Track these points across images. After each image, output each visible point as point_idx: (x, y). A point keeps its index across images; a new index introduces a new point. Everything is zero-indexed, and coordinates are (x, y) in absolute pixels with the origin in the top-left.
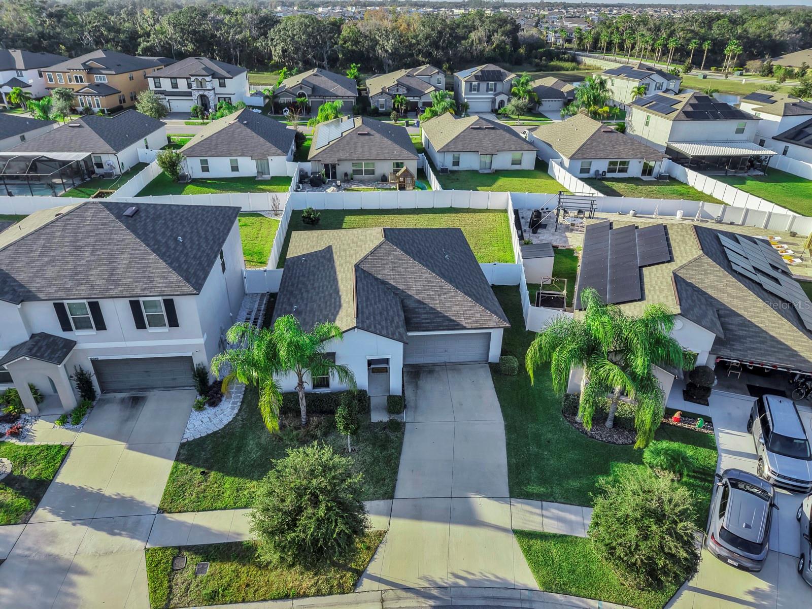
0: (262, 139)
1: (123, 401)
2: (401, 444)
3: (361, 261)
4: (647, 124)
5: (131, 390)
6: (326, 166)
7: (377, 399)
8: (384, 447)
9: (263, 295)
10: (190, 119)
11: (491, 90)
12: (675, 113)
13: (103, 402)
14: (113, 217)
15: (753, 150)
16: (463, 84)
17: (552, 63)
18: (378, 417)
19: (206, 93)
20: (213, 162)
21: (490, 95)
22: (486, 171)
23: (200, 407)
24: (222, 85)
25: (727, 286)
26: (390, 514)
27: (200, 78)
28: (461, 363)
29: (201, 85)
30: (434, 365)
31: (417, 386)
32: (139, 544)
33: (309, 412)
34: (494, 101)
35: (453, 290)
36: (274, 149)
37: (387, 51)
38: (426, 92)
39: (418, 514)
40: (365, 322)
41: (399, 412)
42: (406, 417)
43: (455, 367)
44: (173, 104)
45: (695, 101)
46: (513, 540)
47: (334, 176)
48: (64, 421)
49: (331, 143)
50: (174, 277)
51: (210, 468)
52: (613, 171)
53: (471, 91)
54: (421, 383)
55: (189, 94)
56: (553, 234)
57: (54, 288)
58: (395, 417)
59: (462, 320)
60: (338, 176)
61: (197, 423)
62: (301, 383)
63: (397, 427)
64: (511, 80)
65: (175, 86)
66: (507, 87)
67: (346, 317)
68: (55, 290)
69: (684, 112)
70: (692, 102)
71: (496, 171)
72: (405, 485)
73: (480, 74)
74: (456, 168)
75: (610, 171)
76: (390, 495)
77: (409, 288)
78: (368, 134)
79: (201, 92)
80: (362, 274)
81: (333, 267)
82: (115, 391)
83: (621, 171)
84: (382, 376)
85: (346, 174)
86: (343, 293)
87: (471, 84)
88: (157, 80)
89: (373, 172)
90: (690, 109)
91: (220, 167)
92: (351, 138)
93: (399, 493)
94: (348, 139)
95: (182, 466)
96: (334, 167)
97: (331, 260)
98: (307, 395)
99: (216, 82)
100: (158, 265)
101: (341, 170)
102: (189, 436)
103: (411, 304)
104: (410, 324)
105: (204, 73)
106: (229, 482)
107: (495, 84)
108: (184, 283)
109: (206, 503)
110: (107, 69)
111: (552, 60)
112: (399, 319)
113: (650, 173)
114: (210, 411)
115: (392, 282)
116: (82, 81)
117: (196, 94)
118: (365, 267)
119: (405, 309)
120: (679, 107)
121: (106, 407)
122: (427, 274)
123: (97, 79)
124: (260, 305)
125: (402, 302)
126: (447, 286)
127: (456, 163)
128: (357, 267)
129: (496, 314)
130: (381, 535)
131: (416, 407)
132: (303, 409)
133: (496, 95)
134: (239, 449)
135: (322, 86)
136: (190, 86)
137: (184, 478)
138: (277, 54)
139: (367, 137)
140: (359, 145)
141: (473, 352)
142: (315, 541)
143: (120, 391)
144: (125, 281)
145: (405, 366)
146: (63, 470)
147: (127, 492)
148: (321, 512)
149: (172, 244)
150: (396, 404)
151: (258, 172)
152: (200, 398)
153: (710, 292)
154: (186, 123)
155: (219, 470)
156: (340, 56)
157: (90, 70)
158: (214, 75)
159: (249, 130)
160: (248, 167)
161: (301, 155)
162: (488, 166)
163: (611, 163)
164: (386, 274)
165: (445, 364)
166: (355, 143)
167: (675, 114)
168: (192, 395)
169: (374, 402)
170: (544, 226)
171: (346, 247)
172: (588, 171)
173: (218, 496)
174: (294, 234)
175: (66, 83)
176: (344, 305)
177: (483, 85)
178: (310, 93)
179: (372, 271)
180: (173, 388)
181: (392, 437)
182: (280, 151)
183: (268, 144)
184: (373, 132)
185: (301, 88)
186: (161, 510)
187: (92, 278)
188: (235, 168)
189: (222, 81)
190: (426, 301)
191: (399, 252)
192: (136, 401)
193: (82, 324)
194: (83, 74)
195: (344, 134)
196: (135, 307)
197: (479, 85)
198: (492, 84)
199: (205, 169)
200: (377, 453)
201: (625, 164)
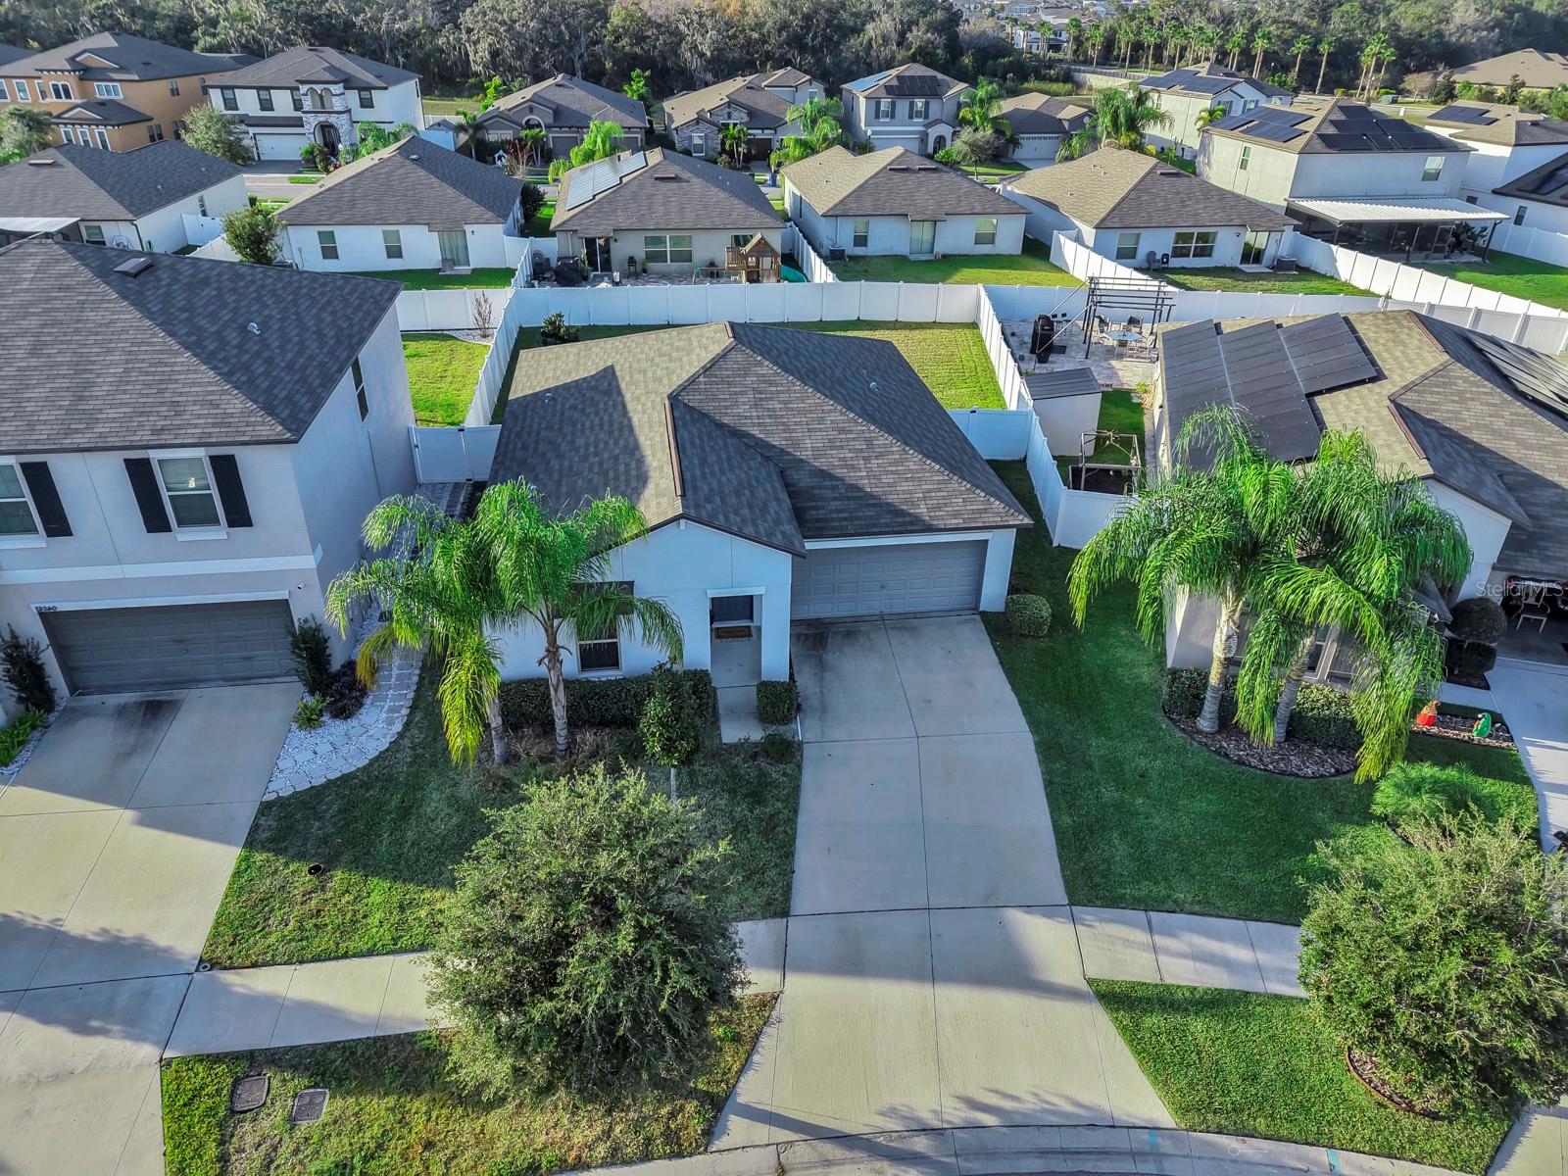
0: (450, 191)
1: (121, 711)
2: (796, 790)
3: (683, 388)
4: (1243, 165)
5: (142, 686)
6: (590, 243)
7: (732, 689)
9: (457, 486)
10: (298, 172)
11: (919, 114)
12: (1304, 139)
13: (75, 715)
14: (87, 274)
15: (1461, 212)
16: (862, 102)
17: (1026, 85)
18: (738, 731)
19: (333, 119)
20: (345, 236)
21: (917, 126)
22: (923, 258)
23: (309, 720)
24: (367, 104)
26: (783, 951)
27: (319, 88)
28: (916, 615)
29: (322, 106)
30: (858, 620)
31: (822, 666)
32: (148, 1052)
33: (573, 724)
34: (924, 138)
35: (896, 447)
36: (477, 210)
38: (786, 119)
40: (701, 507)
41: (787, 720)
42: (802, 730)
43: (906, 622)
44: (264, 142)
45: (1339, 116)
47: (607, 264)
49: (598, 198)
52: (1184, 253)
53: (877, 116)
54: (830, 657)
55: (298, 123)
58: (772, 729)
59: (923, 511)
60: (615, 264)
61: (303, 757)
62: (553, 652)
63: (785, 751)
64: (959, 94)
65: (266, 105)
66: (950, 107)
67: (661, 497)
69: (1320, 136)
70: (1334, 117)
71: (944, 256)
72: (814, 884)
73: (896, 83)
74: (860, 251)
75: (1179, 252)
76: (780, 908)
77: (796, 444)
78: (676, 179)
79: (322, 118)
80: (683, 411)
82: (103, 690)
83: (1199, 253)
84: (739, 646)
85: (632, 261)
87: (878, 104)
88: (228, 93)
89: (687, 257)
90: (1331, 130)
91: (362, 249)
92: (641, 187)
93: (801, 902)
94: (633, 187)
95: (259, 857)
96: (606, 250)
98: (569, 684)
99: (353, 96)
100: (195, 378)
101: (620, 251)
102: (283, 786)
103: (804, 480)
105: (328, 77)
106: (379, 892)
107: (927, 104)
108: (259, 416)
109: (324, 942)
110: (121, 69)
111: (1025, 79)
113: (1258, 258)
114: (335, 729)
115: (756, 432)
116: (68, 95)
117: (312, 122)
118: (693, 399)
119: (789, 486)
120: (1310, 126)
122: (836, 414)
123: (101, 91)
124: (451, 506)
125: (783, 473)
126: (884, 439)
127: (861, 240)
128: (674, 399)
129: (998, 498)
130: (767, 1003)
131: (824, 709)
132: (559, 712)
133: (928, 126)
134: (405, 813)
135: (575, 107)
136: (298, 105)
137: (266, 885)
138: (479, 56)
139: (674, 185)
140: (659, 199)
141: (942, 586)
142: (610, 1022)
143: (117, 689)
144: (112, 413)
145: (793, 623)
147: (129, 924)
148: (624, 941)
149: (233, 336)
150: (778, 703)
151: (444, 260)
152: (311, 701)
153: (1480, 438)
154: (290, 178)
155: (354, 865)
156: (609, 65)
157: (85, 73)
158: (348, 82)
159: (422, 173)
160: (421, 247)
161: (533, 224)
162: (926, 247)
163: (1180, 237)
164: (740, 412)
165: (882, 617)
166: (650, 196)
167: (1301, 141)
168: (290, 695)
169: (724, 699)
170: (1061, 350)
171: (644, 365)
172: (1135, 252)
174: (523, 353)
175: (35, 101)
176: (654, 475)
177: (903, 106)
178: (550, 121)
179: (709, 407)
180: (246, 680)
181: (775, 772)
182: (489, 215)
183: (465, 201)
184: (685, 175)
185: (531, 110)
186: (209, 962)
187: (30, 407)
188: (394, 252)
189: (365, 94)
190: (839, 472)
191: (767, 368)
192: (155, 711)
193: (10, 521)
194: (70, 81)
195: (625, 180)
196: (140, 474)
197: (893, 104)
198: (919, 103)
199: (330, 252)
200: (741, 810)
201: (1203, 237)
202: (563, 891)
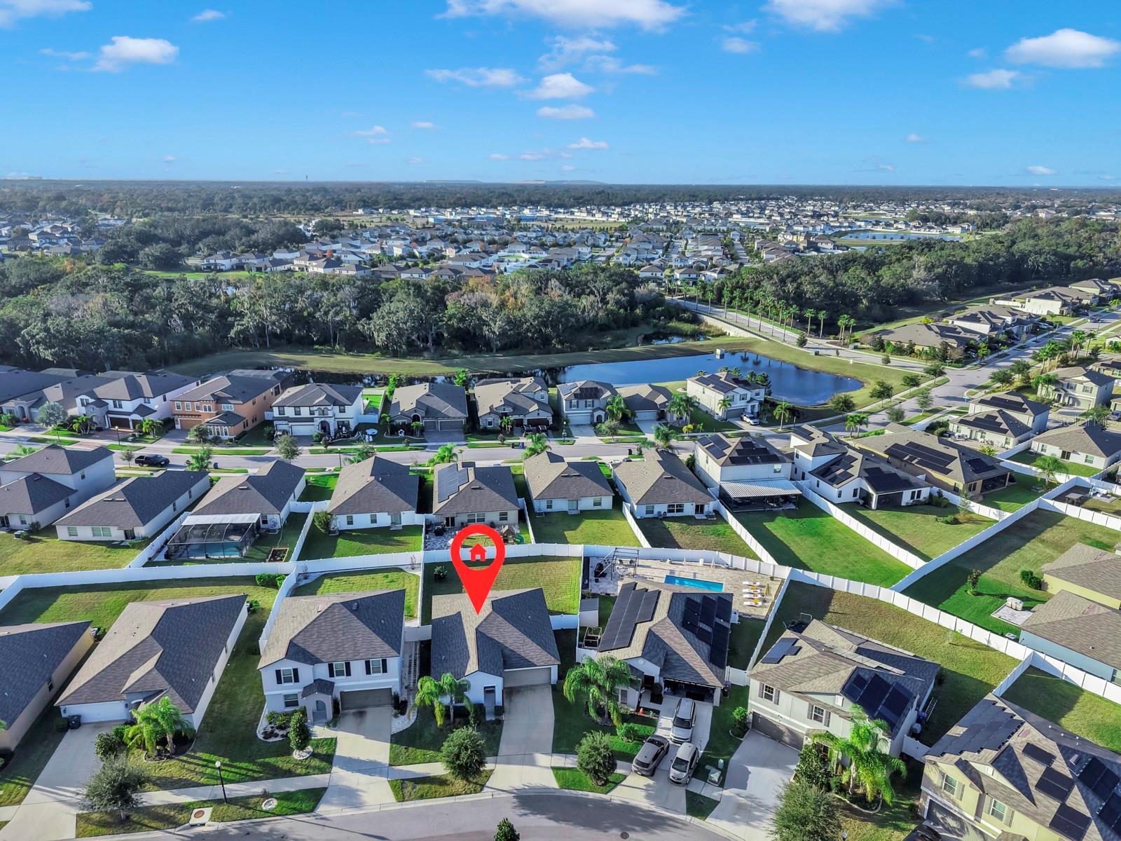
0: (395, 496)
1: (354, 714)
2: (501, 730)
3: (479, 626)
4: (708, 462)
5: (357, 708)
6: (447, 519)
7: (489, 708)
8: (493, 733)
9: (416, 642)
10: (312, 445)
11: (590, 406)
12: (725, 458)
13: (345, 715)
14: (349, 613)
15: (785, 489)
16: (564, 402)
17: (670, 324)
18: (490, 718)
19: (327, 420)
20: (356, 517)
21: (589, 410)
22: (574, 512)
23: (396, 716)
24: (342, 411)
25: (675, 636)
26: (496, 763)
27: (322, 408)
28: (536, 686)
29: (323, 413)
30: (521, 687)
31: (511, 701)
32: (385, 779)
33: (454, 717)
34: (592, 416)
35: (531, 642)
36: (406, 504)
37: (494, 333)
38: (530, 410)
39: (508, 762)
40: (483, 667)
41: (501, 715)
42: (504, 717)
43: (532, 688)
45: (741, 447)
46: (551, 771)
47: (453, 524)
48: (328, 724)
49: (451, 497)
50: (387, 647)
51: (409, 746)
52: (673, 511)
53: (571, 407)
54: (513, 698)
55: (311, 420)
56: (609, 583)
57: (329, 656)
58: (497, 717)
59: (534, 661)
60: (456, 525)
61: (397, 724)
62: (452, 701)
63: (500, 722)
64: (608, 397)
65: (298, 413)
67: (472, 665)
68: (329, 657)
69: (730, 458)
70: (738, 447)
71: (581, 511)
72: (504, 749)
73: (579, 392)
74: (549, 510)
75: (670, 511)
76: (496, 755)
77: (506, 642)
78: (480, 488)
79: (323, 419)
80: (480, 634)
81: (463, 629)
82: (348, 709)
83: (678, 511)
84: (490, 695)
85: (462, 524)
86: (470, 649)
87: (571, 402)
88: (281, 408)
89: (483, 520)
90: (736, 455)
91: (362, 521)
92: (466, 493)
93: (500, 753)
94: (463, 493)
95: (394, 745)
96: (453, 519)
97: (461, 623)
98: (454, 707)
99: (337, 408)
100: (378, 641)
101: (458, 520)
102: (394, 731)
103: (507, 652)
104: (506, 664)
105: (327, 403)
106: (419, 752)
107: (593, 402)
109: (411, 761)
110: (234, 398)
111: (671, 319)
112: (501, 663)
113: (702, 512)
114: (402, 718)
115: (496, 639)
116: (210, 410)
117: (317, 421)
118: (481, 630)
119: (504, 656)
120: (728, 451)
121: (347, 717)
122: (517, 633)
123: (225, 408)
124: (416, 650)
125: (502, 651)
126: (528, 640)
127: (549, 507)
128: (477, 629)
129: (554, 656)
130: (492, 771)
131: (510, 711)
132: (452, 714)
133: (594, 410)
134: (421, 736)
135: (434, 407)
136: (312, 413)
137: (397, 751)
138: (380, 339)
139: (478, 491)
140: (472, 499)
141: (541, 679)
143: (351, 709)
144: (362, 650)
145: (504, 688)
146: (337, 749)
147: (372, 758)
149: (380, 626)
150: (499, 711)
151: (392, 523)
152: (396, 711)
153: (666, 640)
154: (310, 450)
155: (413, 747)
156: (446, 335)
157: (218, 400)
158: (335, 402)
159: (384, 488)
160: (384, 520)
161: (424, 505)
162: (575, 508)
163: (669, 506)
164: (493, 633)
165: (527, 686)
166: (470, 497)
167: (723, 459)
168: (389, 710)
169: (487, 710)
170: (604, 575)
171: (469, 614)
172: (652, 512)
173: (415, 758)
174: (435, 598)
175: (193, 410)
176: (471, 657)
177: (582, 402)
178: (424, 415)
179: (485, 632)
180: (379, 706)
181: (497, 727)
182: (410, 507)
183: (401, 500)
184: (483, 486)
185: (415, 411)
186: (390, 765)
187: (346, 649)
188: (374, 521)
189: (342, 408)
190: (516, 650)
191: (501, 619)
192: (361, 714)
193: (340, 673)
194: (212, 405)
195: (461, 488)
196: (367, 663)
197: (578, 402)
198: (590, 400)
199: (350, 522)
200: (489, 735)
201: (681, 506)
202: (461, 746)
